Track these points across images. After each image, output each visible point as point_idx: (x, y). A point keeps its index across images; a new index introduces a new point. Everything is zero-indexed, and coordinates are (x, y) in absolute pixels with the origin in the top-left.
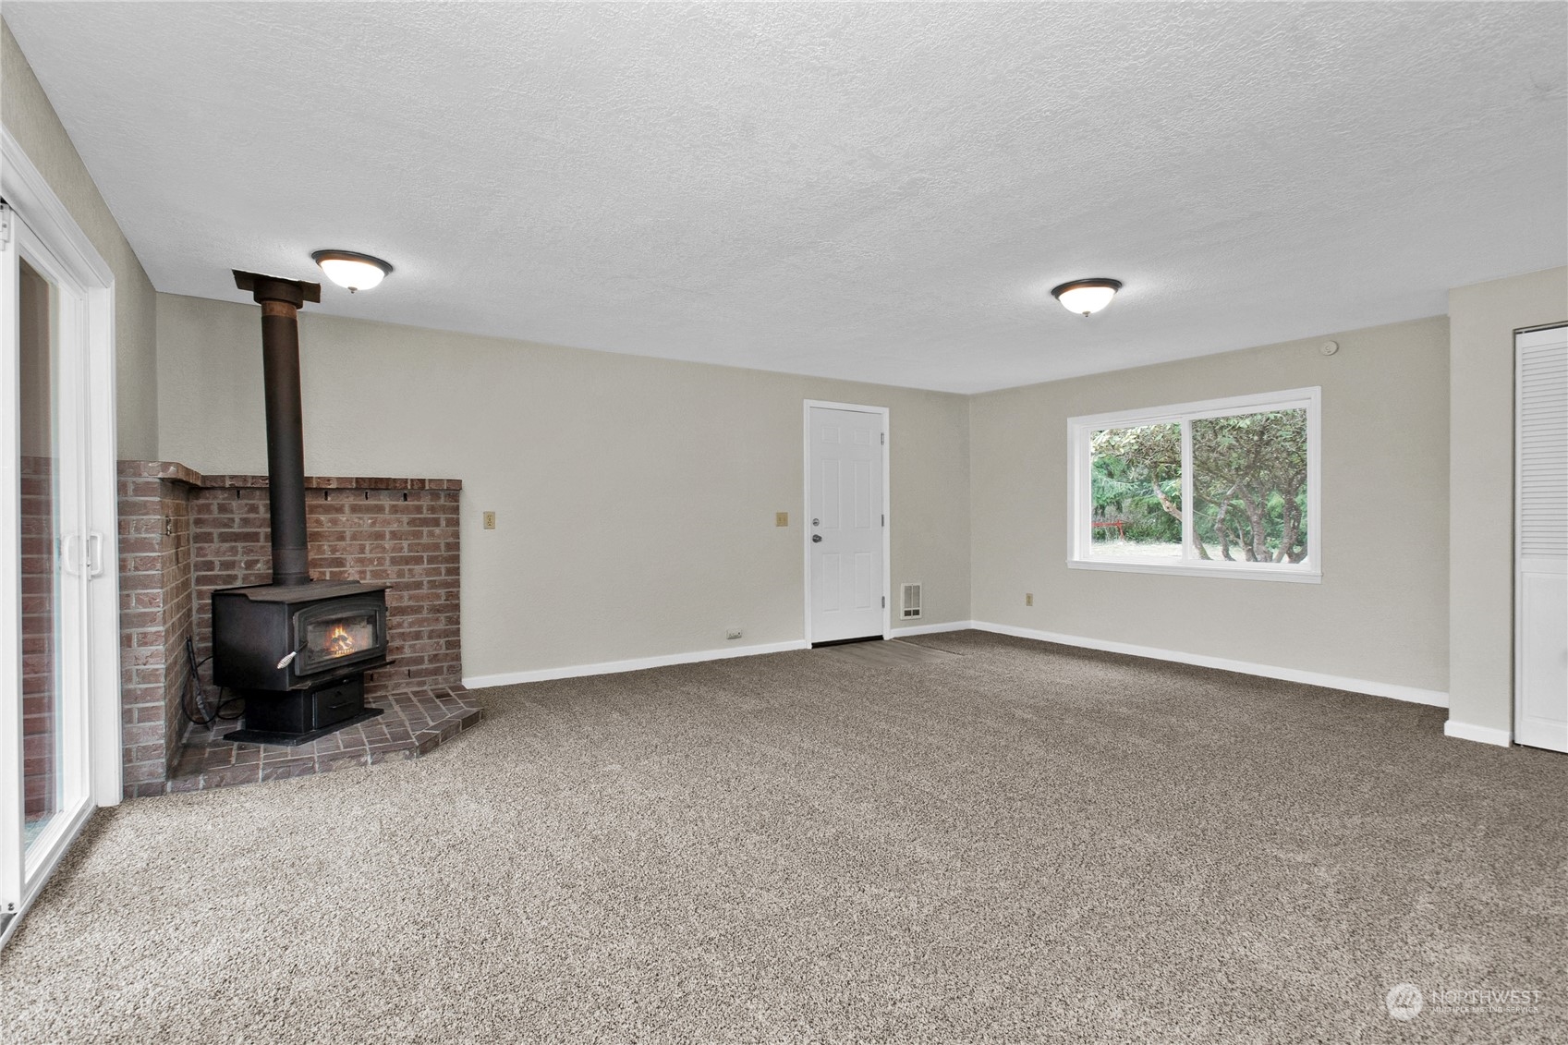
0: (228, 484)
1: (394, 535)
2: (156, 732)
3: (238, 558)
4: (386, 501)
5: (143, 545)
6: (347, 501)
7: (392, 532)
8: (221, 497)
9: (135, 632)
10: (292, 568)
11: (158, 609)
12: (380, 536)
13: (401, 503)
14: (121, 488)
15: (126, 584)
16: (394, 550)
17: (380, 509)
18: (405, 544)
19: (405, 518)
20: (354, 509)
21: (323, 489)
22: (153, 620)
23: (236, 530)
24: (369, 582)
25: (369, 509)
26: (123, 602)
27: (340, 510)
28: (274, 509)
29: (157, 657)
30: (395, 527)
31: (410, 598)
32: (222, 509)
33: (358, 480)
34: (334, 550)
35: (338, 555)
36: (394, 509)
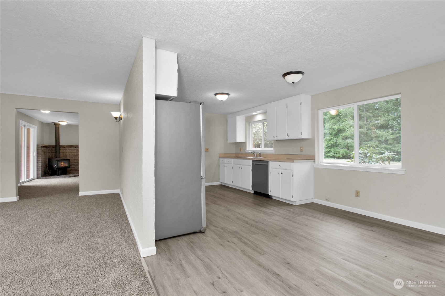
0: (52, 146)
1: (74, 153)
2: (40, 172)
3: (53, 155)
4: (73, 148)
5: (39, 153)
6: (67, 148)
7: (74, 152)
8: (51, 148)
9: (38, 162)
10: (58, 156)
11: (41, 160)
12: (72, 153)
13: (75, 148)
14: (37, 147)
15: (37, 157)
16: (74, 154)
17: (72, 149)
18: (75, 154)
19: (76, 150)
20: (69, 149)
21: (64, 147)
22: (40, 161)
23: (53, 152)
24: (68, 158)
25: (70, 149)
26: (37, 159)
27: (66, 149)
28: (56, 149)
29: (40, 165)
30: (74, 151)
31: (76, 161)
32: (52, 149)
33: (69, 145)
34: (66, 154)
35: (66, 155)
36: (74, 149)
